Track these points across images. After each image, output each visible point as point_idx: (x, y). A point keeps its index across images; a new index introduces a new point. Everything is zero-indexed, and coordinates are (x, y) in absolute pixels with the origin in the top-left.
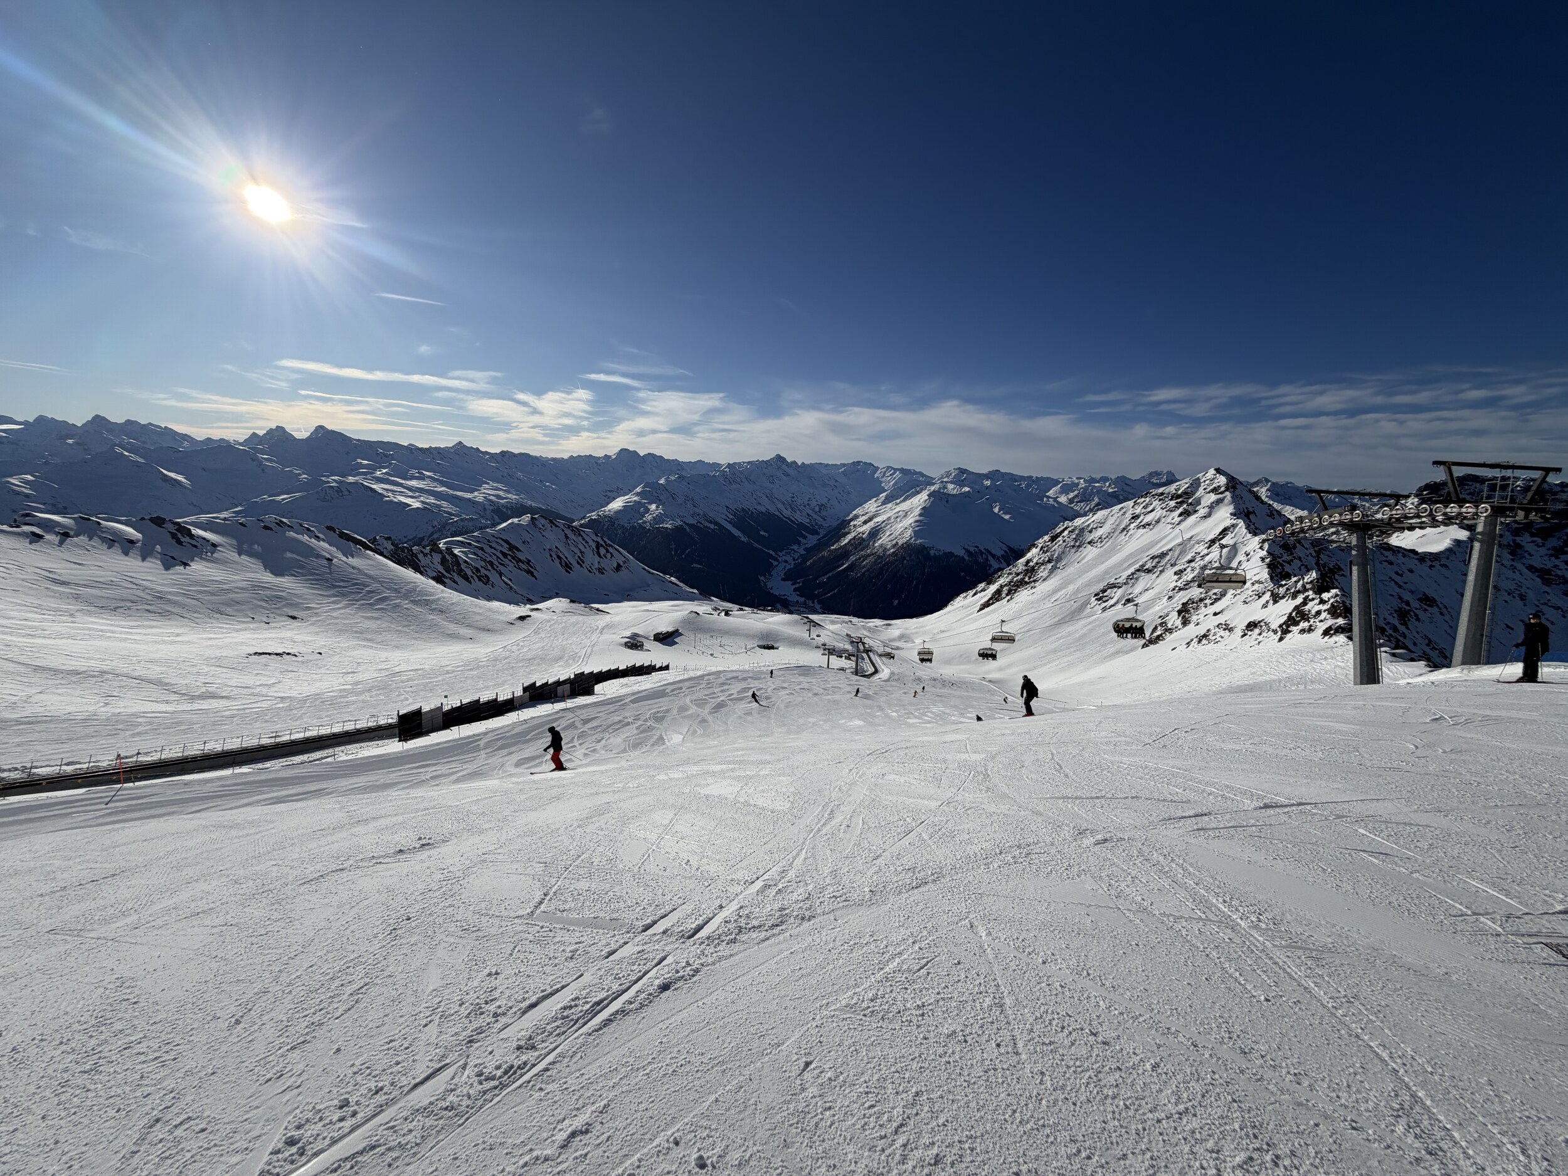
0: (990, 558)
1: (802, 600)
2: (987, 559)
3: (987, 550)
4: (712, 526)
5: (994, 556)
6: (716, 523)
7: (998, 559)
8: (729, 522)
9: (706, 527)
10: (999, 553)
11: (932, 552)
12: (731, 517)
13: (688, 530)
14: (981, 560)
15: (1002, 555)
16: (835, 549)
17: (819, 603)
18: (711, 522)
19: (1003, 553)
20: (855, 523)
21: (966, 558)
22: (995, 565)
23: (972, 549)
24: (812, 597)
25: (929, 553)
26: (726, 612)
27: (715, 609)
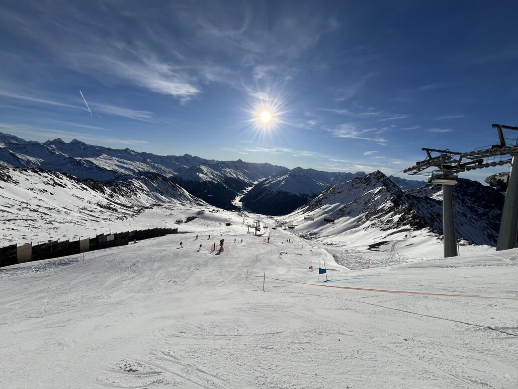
1: (245, 208)
2: (307, 197)
3: (307, 194)
6: (217, 181)
8: (223, 181)
9: (214, 182)
19: (311, 195)
20: (264, 183)
22: (309, 199)
25: (288, 194)
26: (217, 211)
27: (214, 210)
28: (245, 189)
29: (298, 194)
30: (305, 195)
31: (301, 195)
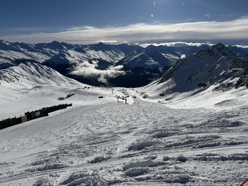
26: (89, 88)
27: (85, 87)
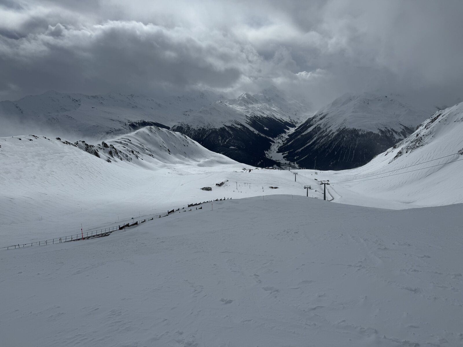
0: (394, 134)
1: (288, 162)
2: (392, 134)
3: (392, 129)
4: (239, 127)
5: (396, 133)
6: (241, 125)
7: (399, 134)
8: (248, 124)
9: (236, 127)
10: (399, 130)
11: (360, 133)
12: (249, 121)
13: (227, 129)
14: (388, 135)
15: (401, 132)
16: (305, 135)
17: (297, 163)
18: (238, 125)
19: (402, 130)
20: (316, 119)
21: (380, 134)
22: (397, 137)
23: (383, 129)
24: (293, 161)
25: (358, 133)
26: (250, 170)
28: (285, 132)
29: (376, 132)
30: (389, 131)
31: (381, 131)
